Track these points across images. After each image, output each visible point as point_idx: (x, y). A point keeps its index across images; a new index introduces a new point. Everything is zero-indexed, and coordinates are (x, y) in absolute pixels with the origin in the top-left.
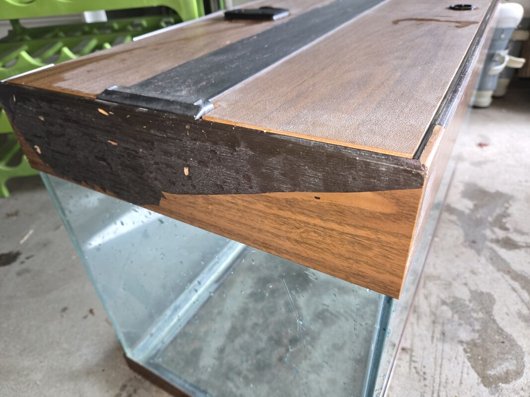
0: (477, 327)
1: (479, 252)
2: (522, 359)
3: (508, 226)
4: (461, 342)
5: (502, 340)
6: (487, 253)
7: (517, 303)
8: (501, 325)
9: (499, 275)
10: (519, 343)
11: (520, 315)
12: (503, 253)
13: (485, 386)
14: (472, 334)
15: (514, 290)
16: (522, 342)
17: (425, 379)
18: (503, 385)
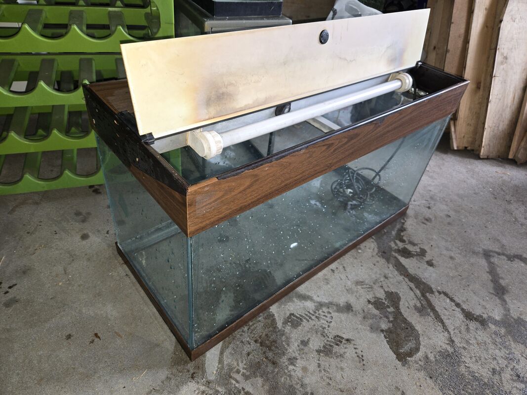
0: (391, 319)
1: (388, 260)
2: (419, 339)
3: (405, 238)
4: (382, 331)
5: (406, 327)
6: (392, 260)
7: (414, 299)
8: (405, 316)
9: (401, 278)
10: (416, 328)
11: (416, 308)
12: (403, 260)
13: (399, 360)
14: (389, 324)
15: (411, 289)
16: (418, 327)
17: (363, 360)
18: (409, 359)
